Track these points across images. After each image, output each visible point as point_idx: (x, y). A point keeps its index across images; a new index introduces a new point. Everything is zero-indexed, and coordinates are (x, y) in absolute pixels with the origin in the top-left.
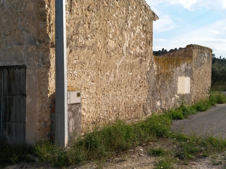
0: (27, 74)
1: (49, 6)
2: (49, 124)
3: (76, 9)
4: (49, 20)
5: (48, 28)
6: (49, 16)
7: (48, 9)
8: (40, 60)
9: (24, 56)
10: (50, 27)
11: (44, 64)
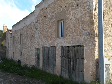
0: (85, 49)
1: (95, 18)
2: (95, 73)
3: (106, 18)
4: (95, 24)
5: (94, 28)
6: (95, 22)
7: (94, 19)
8: (92, 43)
9: (83, 41)
10: (95, 27)
11: (93, 44)
